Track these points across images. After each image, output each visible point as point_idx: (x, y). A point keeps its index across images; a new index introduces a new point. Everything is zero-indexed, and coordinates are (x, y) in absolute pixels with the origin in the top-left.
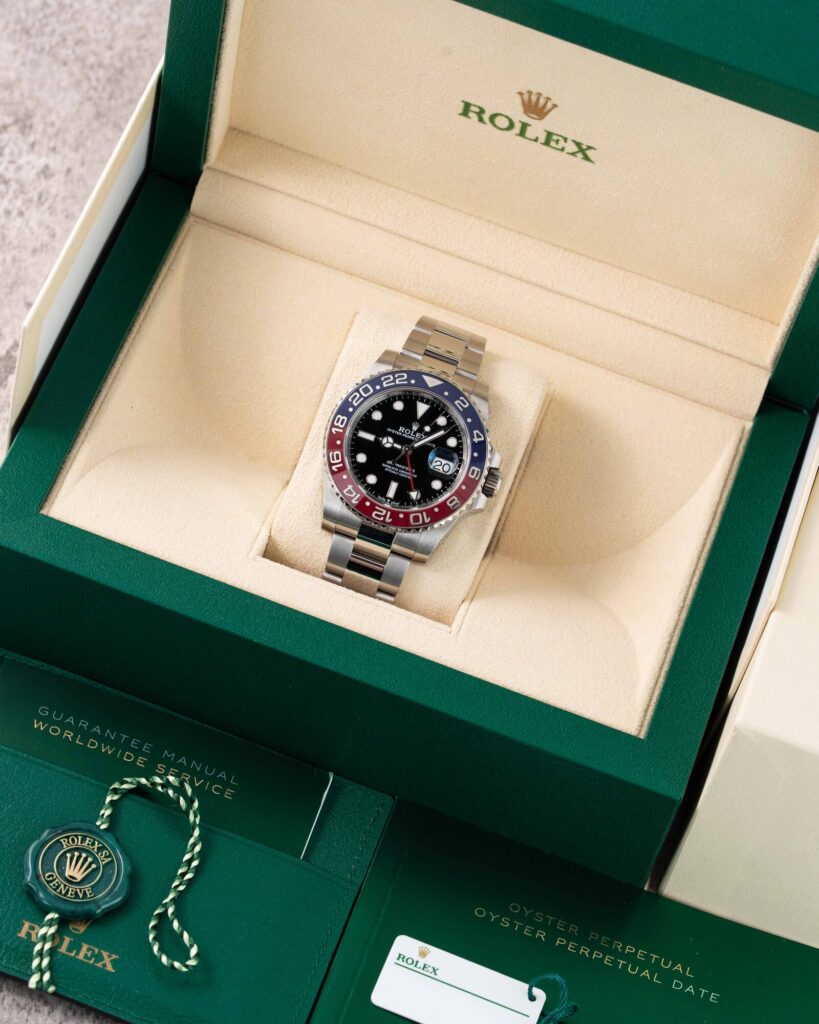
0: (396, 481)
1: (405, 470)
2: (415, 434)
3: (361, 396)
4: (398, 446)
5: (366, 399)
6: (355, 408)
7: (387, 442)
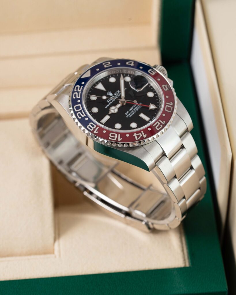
0: (140, 114)
1: (134, 108)
2: (114, 95)
3: (81, 111)
4: (119, 106)
5: (83, 109)
6: (87, 116)
7: (114, 110)
